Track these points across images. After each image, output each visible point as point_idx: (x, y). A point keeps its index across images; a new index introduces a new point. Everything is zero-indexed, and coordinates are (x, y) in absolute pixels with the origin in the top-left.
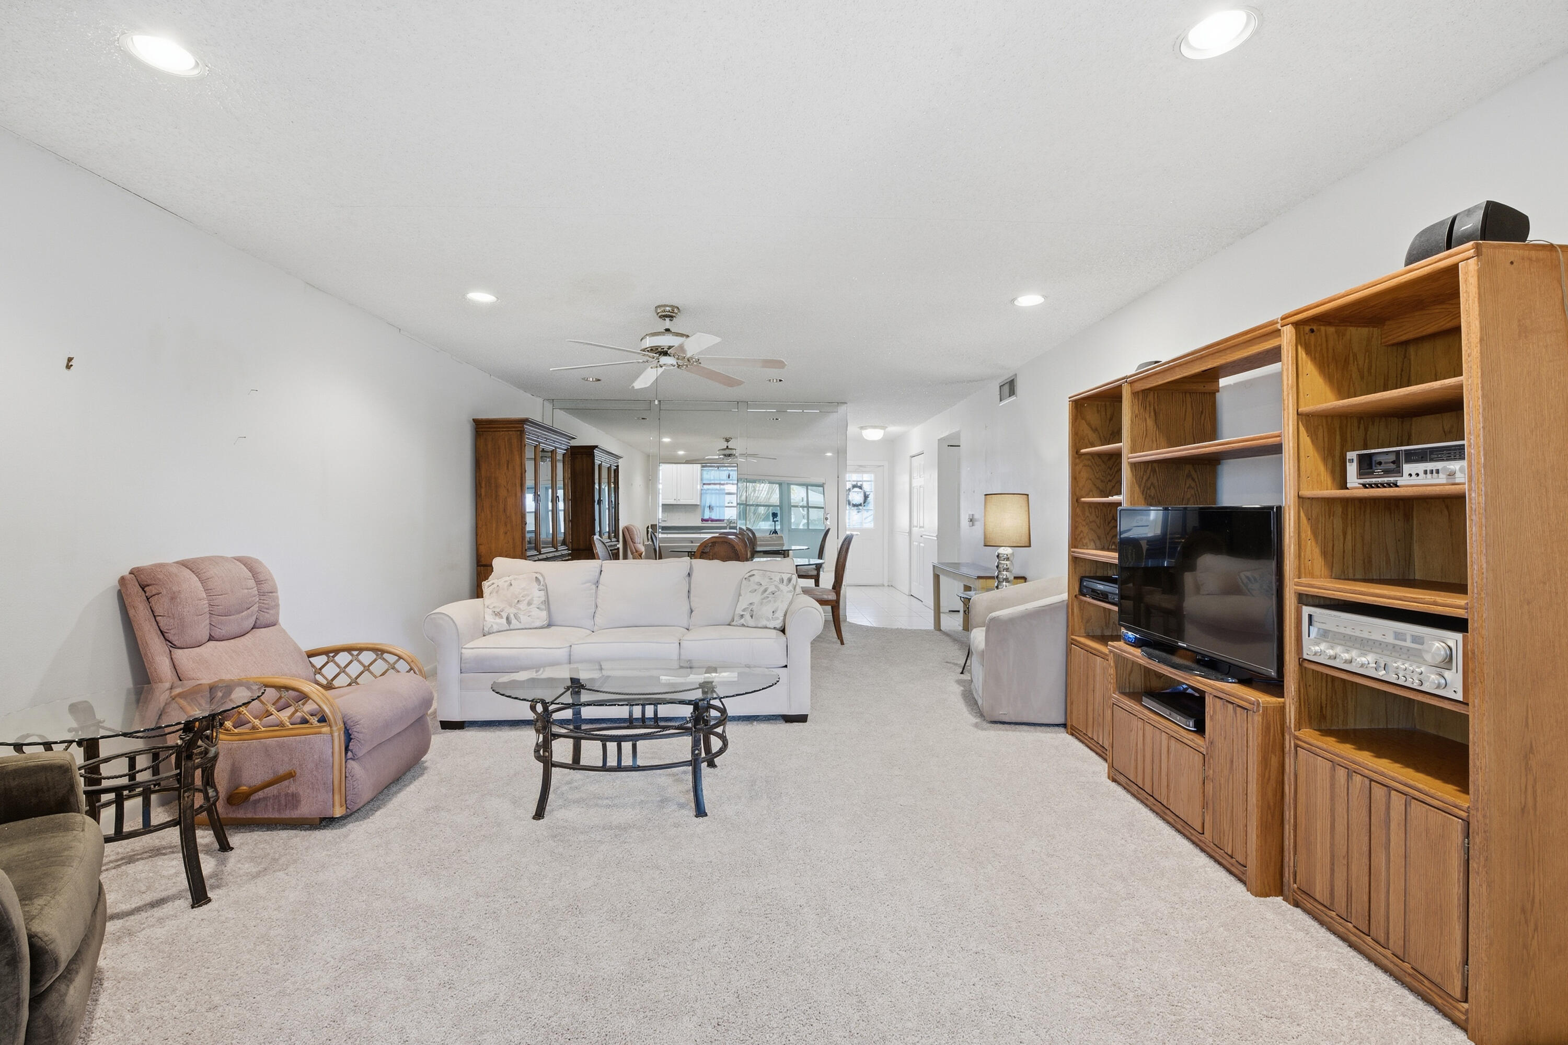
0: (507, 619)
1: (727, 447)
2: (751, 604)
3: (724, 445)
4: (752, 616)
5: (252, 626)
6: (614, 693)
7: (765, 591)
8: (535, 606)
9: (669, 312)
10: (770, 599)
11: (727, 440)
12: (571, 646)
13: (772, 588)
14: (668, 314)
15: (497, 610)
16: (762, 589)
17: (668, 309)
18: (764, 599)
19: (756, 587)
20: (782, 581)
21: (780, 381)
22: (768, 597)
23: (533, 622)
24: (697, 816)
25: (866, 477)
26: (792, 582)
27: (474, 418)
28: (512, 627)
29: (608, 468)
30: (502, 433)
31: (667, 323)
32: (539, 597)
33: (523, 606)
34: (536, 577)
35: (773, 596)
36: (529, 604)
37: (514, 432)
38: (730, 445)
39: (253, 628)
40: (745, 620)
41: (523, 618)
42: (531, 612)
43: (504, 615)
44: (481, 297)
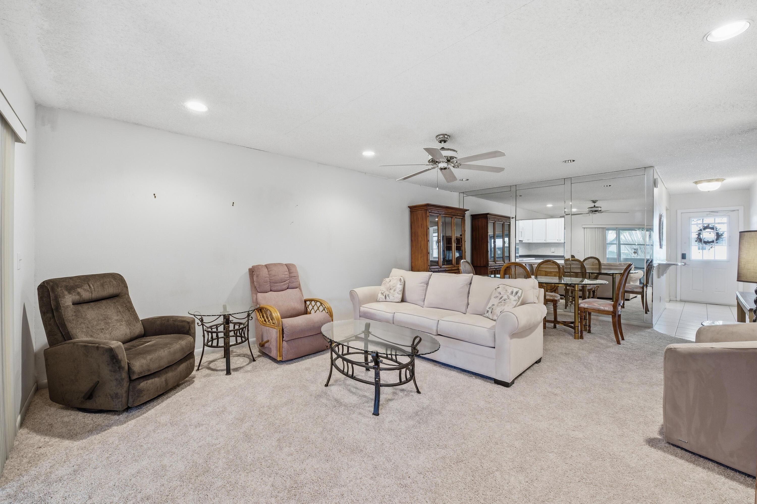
0: (385, 296)
1: (595, 206)
2: (493, 305)
3: (592, 205)
4: (491, 313)
5: (287, 288)
6: (384, 340)
7: (501, 298)
8: (397, 292)
9: (442, 138)
10: (502, 303)
11: (594, 202)
12: (395, 313)
13: (505, 297)
14: (443, 139)
15: (383, 292)
16: (501, 296)
17: (441, 136)
18: (499, 303)
19: (498, 295)
20: (512, 293)
21: (573, 161)
22: (501, 302)
23: (394, 299)
24: (373, 414)
25: (718, 220)
26: (518, 294)
27: (410, 205)
28: (387, 300)
29: (503, 224)
30: (419, 211)
31: (443, 145)
32: (399, 288)
33: (392, 291)
34: (400, 279)
35: (505, 302)
36: (394, 291)
37: (424, 211)
38: (597, 204)
39: (287, 289)
40: (488, 314)
41: (391, 297)
42: (394, 294)
43: (384, 294)
44: (369, 154)
